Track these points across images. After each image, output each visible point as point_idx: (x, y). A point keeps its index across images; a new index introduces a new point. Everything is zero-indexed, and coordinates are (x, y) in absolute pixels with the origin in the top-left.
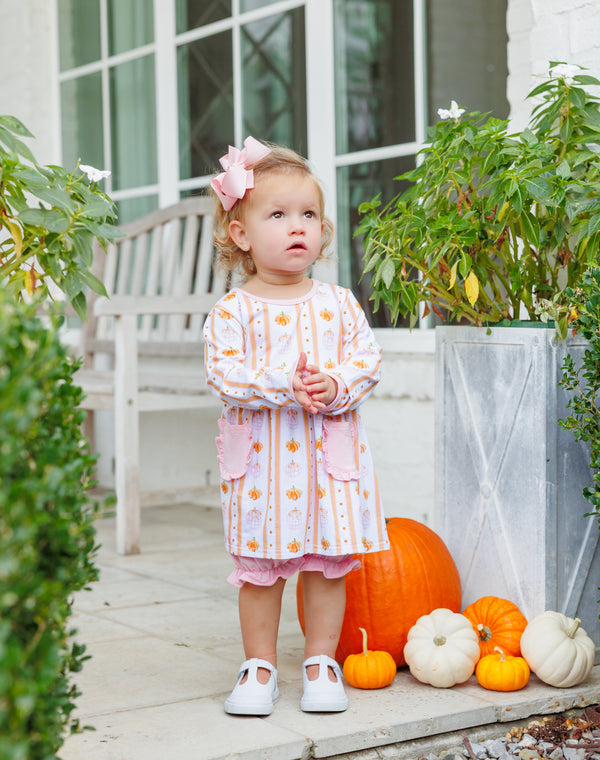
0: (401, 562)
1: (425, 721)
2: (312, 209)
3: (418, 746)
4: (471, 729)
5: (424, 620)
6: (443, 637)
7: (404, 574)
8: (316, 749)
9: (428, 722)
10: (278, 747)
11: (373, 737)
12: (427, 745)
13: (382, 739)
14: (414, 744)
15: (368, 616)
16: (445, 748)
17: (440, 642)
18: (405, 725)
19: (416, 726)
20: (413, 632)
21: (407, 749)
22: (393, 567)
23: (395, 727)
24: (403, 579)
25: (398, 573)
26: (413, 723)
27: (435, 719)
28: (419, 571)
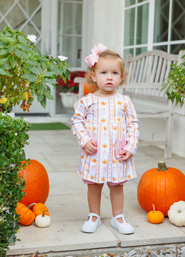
0: (167, 184)
1: (161, 239)
2: (116, 72)
3: (159, 246)
4: (179, 243)
5: (175, 204)
6: (180, 210)
7: (167, 188)
8: (121, 244)
9: (162, 239)
10: (108, 242)
11: (142, 242)
12: (162, 246)
13: (145, 243)
14: (157, 245)
15: (154, 200)
16: (168, 248)
17: (180, 212)
18: (154, 239)
19: (158, 240)
20: (172, 207)
21: (154, 247)
22: (164, 185)
23: (150, 240)
24: (167, 190)
25: (165, 187)
26: (157, 239)
27: (165, 239)
28: (173, 187)
